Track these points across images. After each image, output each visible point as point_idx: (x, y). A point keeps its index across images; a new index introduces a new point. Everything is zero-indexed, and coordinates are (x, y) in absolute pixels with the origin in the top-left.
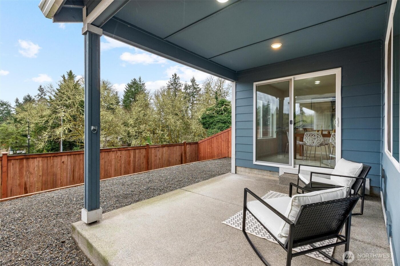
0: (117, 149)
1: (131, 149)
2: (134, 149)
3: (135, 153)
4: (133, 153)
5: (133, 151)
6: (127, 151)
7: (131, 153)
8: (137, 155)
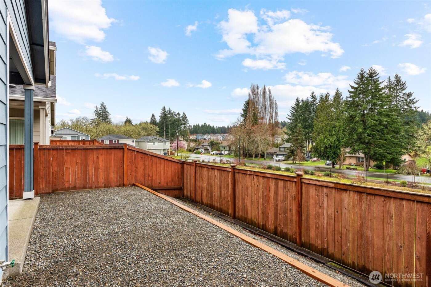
0: (253, 173)
1: (271, 178)
2: (276, 179)
3: (277, 185)
4: (273, 184)
5: (274, 181)
6: (265, 179)
7: (271, 184)
8: (280, 192)
